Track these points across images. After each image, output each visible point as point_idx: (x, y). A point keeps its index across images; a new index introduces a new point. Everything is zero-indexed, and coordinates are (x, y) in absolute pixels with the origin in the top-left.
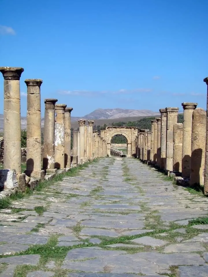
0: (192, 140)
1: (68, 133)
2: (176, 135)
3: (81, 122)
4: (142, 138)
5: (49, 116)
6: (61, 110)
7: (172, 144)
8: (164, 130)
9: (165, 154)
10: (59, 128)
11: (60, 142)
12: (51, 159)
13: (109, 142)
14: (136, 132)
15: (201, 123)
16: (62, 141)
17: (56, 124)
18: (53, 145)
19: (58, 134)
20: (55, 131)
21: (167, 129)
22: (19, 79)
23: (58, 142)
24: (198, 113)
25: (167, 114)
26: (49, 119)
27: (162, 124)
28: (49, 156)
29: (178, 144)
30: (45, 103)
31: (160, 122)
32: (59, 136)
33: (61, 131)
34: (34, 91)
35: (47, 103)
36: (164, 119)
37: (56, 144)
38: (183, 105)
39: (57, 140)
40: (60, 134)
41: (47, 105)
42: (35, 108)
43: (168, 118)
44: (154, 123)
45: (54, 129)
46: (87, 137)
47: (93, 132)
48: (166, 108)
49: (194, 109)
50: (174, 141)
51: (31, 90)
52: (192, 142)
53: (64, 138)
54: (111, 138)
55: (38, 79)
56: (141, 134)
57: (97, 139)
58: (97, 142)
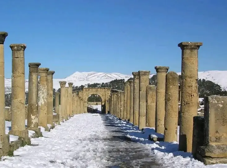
0: (165, 101)
1: (50, 94)
2: (149, 96)
3: (62, 84)
4: (115, 97)
5: (33, 78)
6: (44, 73)
7: (145, 104)
8: (137, 91)
9: (138, 112)
10: (42, 89)
11: (43, 103)
12: (34, 119)
13: (86, 100)
14: (109, 92)
15: (174, 85)
16: (45, 102)
17: (40, 86)
18: (37, 105)
19: (41, 95)
20: (39, 93)
21: (140, 91)
22: (3, 43)
23: (42, 102)
24: (171, 76)
25: (140, 77)
26: (33, 81)
27: (135, 86)
28: (33, 115)
29: (150, 104)
30: (29, 66)
31: (133, 84)
32: (42, 96)
33: (44, 92)
34: (18, 55)
35: (31, 66)
36: (137, 81)
37: (40, 104)
38: (156, 68)
39: (40, 101)
40: (43, 95)
41: (31, 68)
42: (19, 72)
43: (141, 80)
44: (126, 85)
45: (38, 90)
46: (68, 96)
47: (73, 93)
48: (139, 71)
49: (166, 72)
50: (147, 102)
51: (16, 54)
52: (166, 103)
53: (47, 99)
54: (87, 98)
55: (22, 44)
56: (114, 94)
57: (76, 98)
58: (76, 101)
